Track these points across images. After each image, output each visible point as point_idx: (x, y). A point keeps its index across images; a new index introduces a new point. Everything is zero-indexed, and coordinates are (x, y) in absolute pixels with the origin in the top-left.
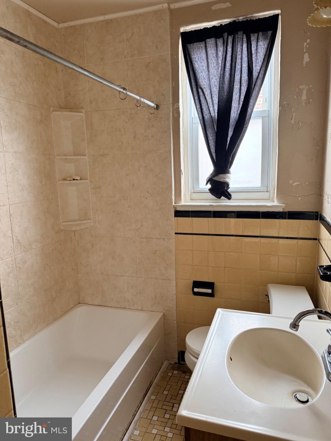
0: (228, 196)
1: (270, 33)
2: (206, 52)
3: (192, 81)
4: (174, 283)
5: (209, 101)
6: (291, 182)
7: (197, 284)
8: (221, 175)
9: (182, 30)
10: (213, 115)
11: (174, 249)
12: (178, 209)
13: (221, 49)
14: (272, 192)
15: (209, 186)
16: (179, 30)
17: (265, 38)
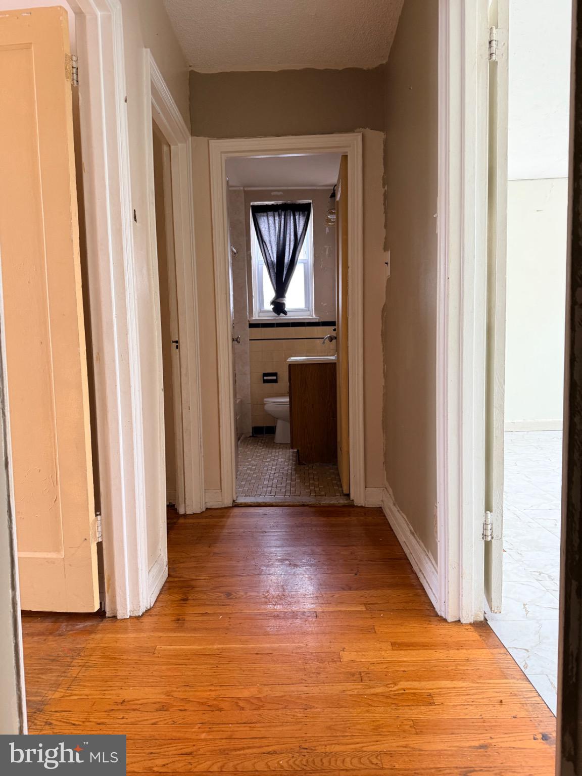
0: (285, 313)
1: (306, 213)
2: (268, 219)
3: (259, 237)
4: (249, 376)
5: (270, 251)
6: (322, 303)
7: (265, 375)
8: (281, 299)
9: (252, 204)
10: (273, 260)
11: (248, 351)
12: (251, 322)
13: (277, 218)
14: (311, 311)
15: (272, 307)
16: (250, 204)
17: (304, 215)
